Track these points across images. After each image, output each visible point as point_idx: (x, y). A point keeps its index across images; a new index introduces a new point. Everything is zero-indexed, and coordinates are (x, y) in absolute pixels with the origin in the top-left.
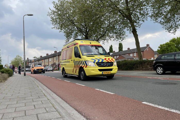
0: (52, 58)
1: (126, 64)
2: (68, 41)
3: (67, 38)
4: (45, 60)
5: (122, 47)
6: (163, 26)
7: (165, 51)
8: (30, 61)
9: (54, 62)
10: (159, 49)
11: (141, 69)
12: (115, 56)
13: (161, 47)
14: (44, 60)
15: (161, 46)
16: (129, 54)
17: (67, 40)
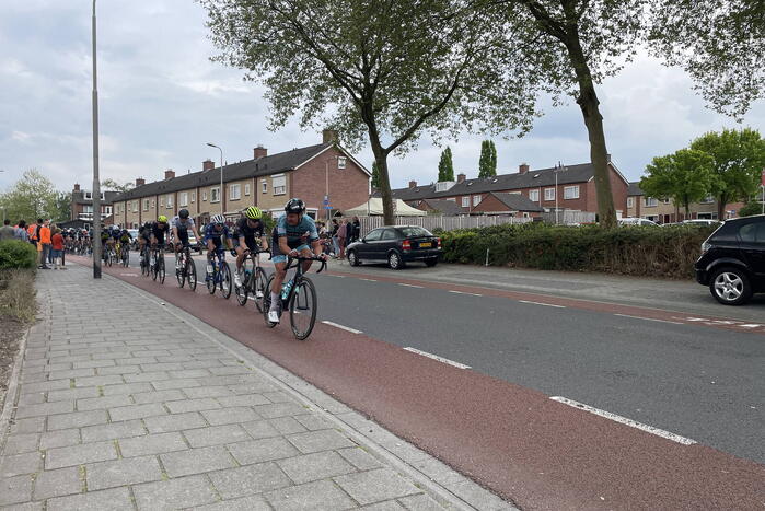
0: (194, 192)
1: (546, 242)
2: (283, 121)
3: (276, 111)
4: (161, 199)
5: (494, 158)
6: (696, 83)
7: (672, 184)
8: (86, 198)
9: (202, 212)
10: (647, 175)
11: (615, 270)
12: (466, 195)
13: (659, 166)
14: (153, 200)
15: (658, 162)
16: (526, 189)
17: (278, 120)
